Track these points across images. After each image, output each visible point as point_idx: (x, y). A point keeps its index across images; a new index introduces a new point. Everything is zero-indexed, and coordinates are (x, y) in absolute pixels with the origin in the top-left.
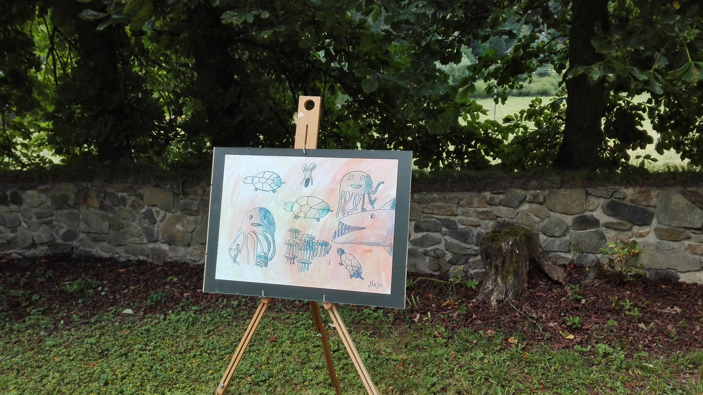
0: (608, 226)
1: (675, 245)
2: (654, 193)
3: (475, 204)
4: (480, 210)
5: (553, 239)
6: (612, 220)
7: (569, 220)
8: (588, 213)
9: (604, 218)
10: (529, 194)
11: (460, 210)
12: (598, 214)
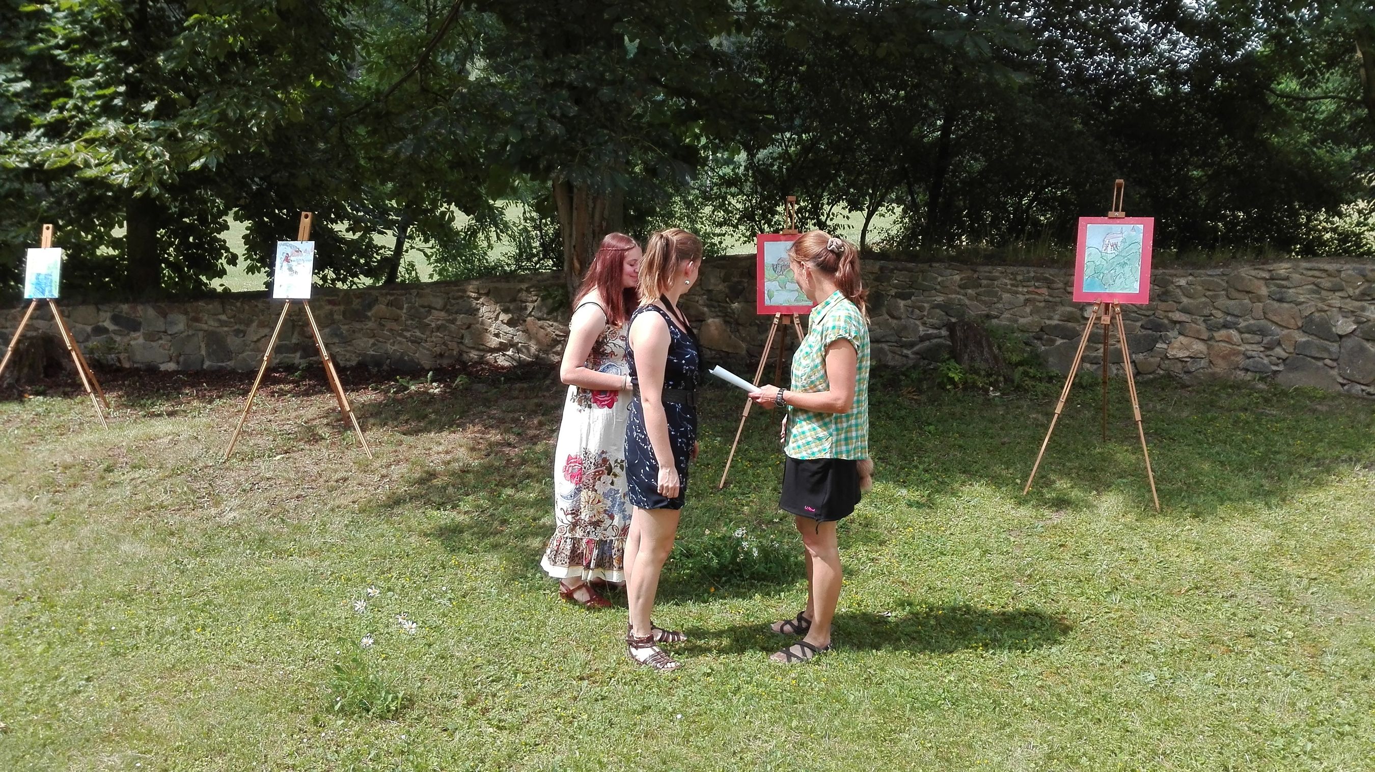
0: (114, 332)
1: (154, 344)
2: (140, 308)
6: (116, 328)
7: (89, 329)
8: (100, 324)
9: (111, 327)
12: (108, 324)
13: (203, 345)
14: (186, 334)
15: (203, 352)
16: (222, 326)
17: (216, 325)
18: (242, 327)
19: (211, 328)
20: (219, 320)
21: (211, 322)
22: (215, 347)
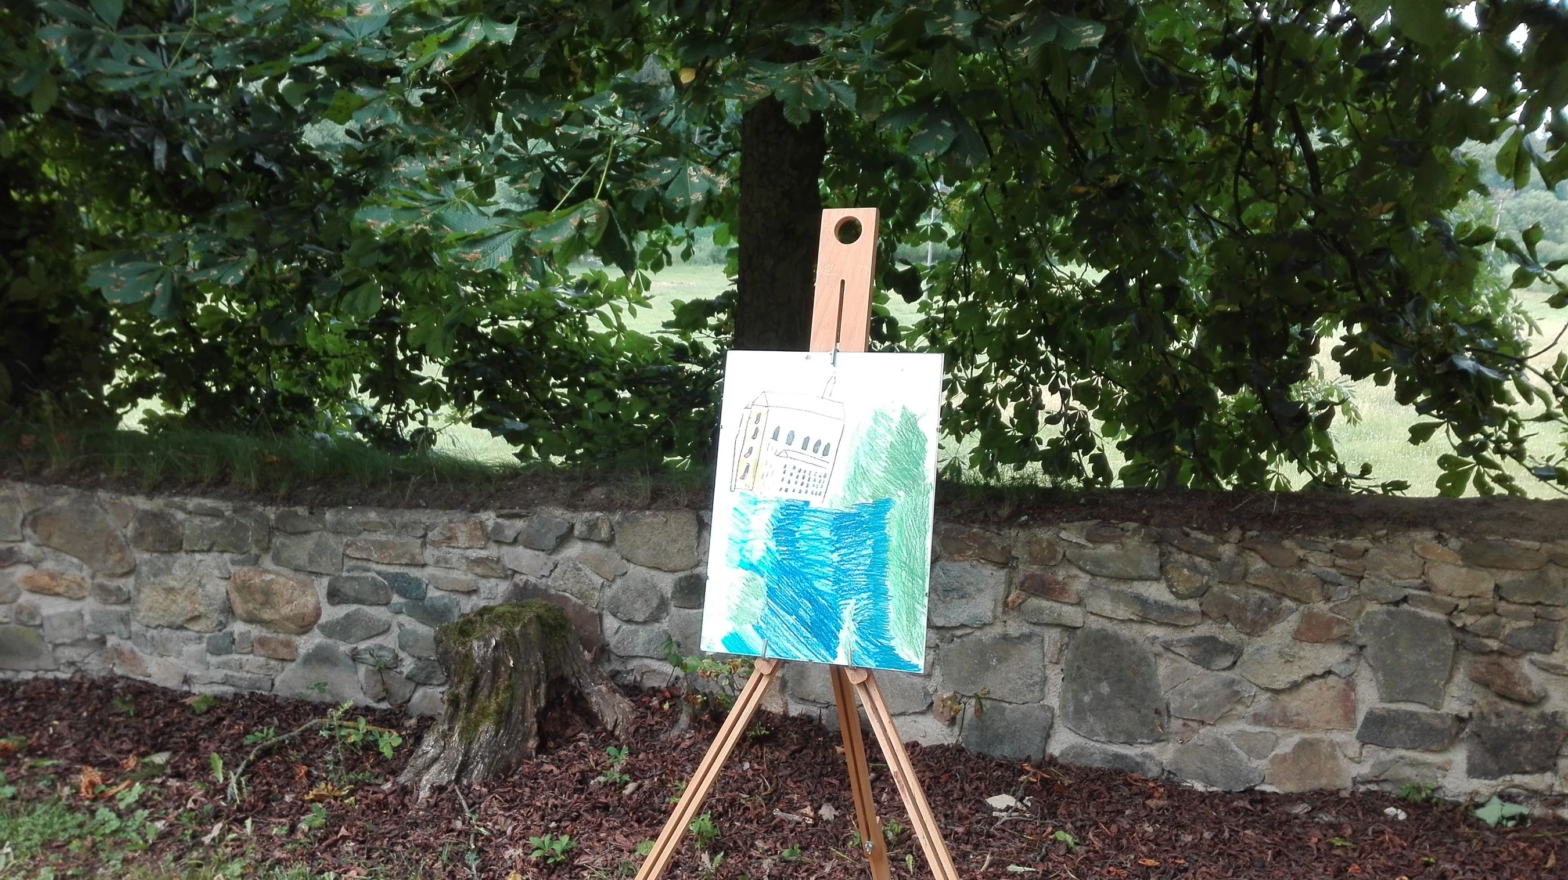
3: (462, 540)
4: (473, 554)
5: (633, 627)
7: (666, 583)
10: (580, 519)
11: (430, 554)
13: (1055, 677)
14: (998, 630)
15: (1053, 701)
16: (1144, 621)
17: (1123, 613)
18: (1228, 633)
19: (1095, 623)
20: (1141, 601)
21: (1105, 605)
22: (1105, 688)
